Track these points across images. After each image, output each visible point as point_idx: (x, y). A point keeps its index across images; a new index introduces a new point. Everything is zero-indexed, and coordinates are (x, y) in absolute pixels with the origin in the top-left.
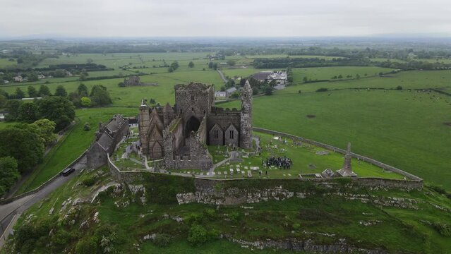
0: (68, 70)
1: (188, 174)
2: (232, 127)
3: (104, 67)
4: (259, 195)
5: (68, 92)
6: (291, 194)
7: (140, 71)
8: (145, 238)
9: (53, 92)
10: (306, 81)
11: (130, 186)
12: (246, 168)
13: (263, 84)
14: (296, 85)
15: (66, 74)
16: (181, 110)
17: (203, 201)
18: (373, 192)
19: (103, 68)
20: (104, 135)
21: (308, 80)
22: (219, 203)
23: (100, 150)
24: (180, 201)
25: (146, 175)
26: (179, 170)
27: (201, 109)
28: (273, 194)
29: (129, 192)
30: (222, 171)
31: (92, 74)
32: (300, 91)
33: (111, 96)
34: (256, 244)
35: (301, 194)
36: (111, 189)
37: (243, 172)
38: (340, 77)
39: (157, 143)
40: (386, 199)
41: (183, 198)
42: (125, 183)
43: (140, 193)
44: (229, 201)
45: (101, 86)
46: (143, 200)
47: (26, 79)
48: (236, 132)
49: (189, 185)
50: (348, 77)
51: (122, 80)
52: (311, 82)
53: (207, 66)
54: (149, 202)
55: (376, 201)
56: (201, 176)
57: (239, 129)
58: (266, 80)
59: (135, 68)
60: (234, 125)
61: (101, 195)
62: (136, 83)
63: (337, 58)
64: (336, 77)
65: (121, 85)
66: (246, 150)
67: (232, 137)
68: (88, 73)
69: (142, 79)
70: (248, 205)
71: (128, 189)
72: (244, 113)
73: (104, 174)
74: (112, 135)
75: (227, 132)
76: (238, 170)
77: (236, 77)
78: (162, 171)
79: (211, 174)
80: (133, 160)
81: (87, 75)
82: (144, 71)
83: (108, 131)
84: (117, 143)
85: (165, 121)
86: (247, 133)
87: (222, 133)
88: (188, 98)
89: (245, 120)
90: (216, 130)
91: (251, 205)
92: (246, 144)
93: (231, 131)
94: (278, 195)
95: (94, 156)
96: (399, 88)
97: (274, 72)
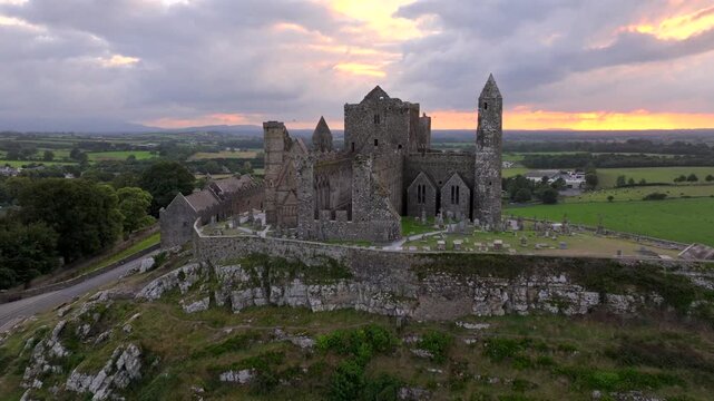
2: (456, 180)
4: (506, 297)
8: (223, 378)
10: (623, 185)
11: (217, 268)
13: (539, 185)
14: (602, 189)
16: (353, 144)
17: (368, 305)
20: (206, 192)
21: (627, 182)
22: (402, 310)
23: (186, 211)
24: (316, 305)
27: (394, 141)
28: (542, 295)
29: (213, 280)
30: (420, 245)
32: (610, 197)
35: (619, 298)
36: (180, 274)
39: (292, 196)
41: (323, 295)
42: (208, 262)
48: (464, 190)
52: (633, 185)
57: (472, 186)
60: (461, 175)
64: (682, 177)
70: (477, 319)
71: (212, 271)
74: (223, 196)
75: (446, 189)
76: (456, 243)
79: (393, 248)
83: (217, 190)
86: (488, 190)
87: (435, 190)
88: (368, 119)
89: (484, 160)
90: (421, 185)
91: (486, 319)
92: (486, 214)
93: (453, 188)
94: (555, 300)
95: (174, 223)
97: (563, 173)
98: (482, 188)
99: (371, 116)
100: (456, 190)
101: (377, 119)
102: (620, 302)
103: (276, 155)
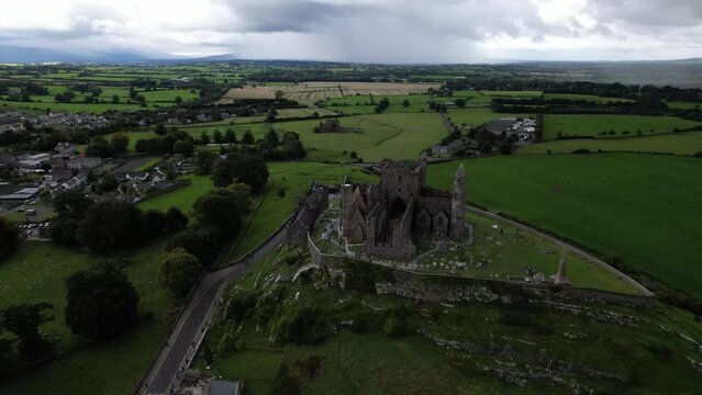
0: (255, 107)
1: (389, 264)
2: (441, 214)
3: (296, 103)
4: (461, 294)
5: (256, 138)
6: (496, 296)
7: (340, 109)
8: (343, 323)
9: (239, 138)
10: (561, 137)
11: (330, 270)
12: (451, 262)
13: (499, 138)
14: (545, 141)
15: (252, 111)
16: (387, 190)
17: (402, 293)
18: (588, 304)
19: (294, 105)
20: (303, 210)
21: (564, 134)
22: (418, 297)
23: (301, 228)
24: (379, 291)
25: (346, 259)
26: (380, 257)
27: (409, 191)
28: (476, 294)
29: (328, 276)
30: (424, 263)
31: (282, 113)
32: (549, 151)
33: (305, 146)
34: (453, 343)
36: (311, 270)
37: (447, 267)
38: (612, 133)
39: (359, 228)
40: (601, 312)
41: (382, 288)
42: (325, 265)
43: (339, 278)
44: (428, 296)
45: (293, 132)
46: (342, 285)
47: (210, 117)
48: (446, 220)
49: (389, 276)
50: (624, 133)
51: (316, 123)
52: (568, 138)
53: (428, 106)
54: (348, 287)
55: (589, 314)
56: (403, 266)
57: (449, 216)
58: (504, 133)
59: (334, 105)
60: (444, 212)
61: (302, 274)
62: (335, 128)
63: (614, 100)
64: (605, 133)
65: (317, 130)
66: (454, 240)
67: (441, 223)
68: (278, 111)
69: (343, 122)
70: (449, 302)
71: (327, 271)
73: (303, 253)
75: (436, 219)
76: (442, 264)
77: (464, 125)
78: (364, 258)
79: (412, 266)
80: (332, 241)
81: (277, 114)
82: (346, 110)
83: (308, 206)
84: (316, 219)
86: (458, 222)
87: (430, 219)
88: (395, 178)
89: (456, 207)
90: (423, 216)
91: (452, 303)
93: (439, 218)
94: (481, 296)
95: (294, 233)
96: (699, 155)
97: (519, 120)
98: (454, 220)
100: (441, 219)
101: (400, 178)
102: (506, 299)
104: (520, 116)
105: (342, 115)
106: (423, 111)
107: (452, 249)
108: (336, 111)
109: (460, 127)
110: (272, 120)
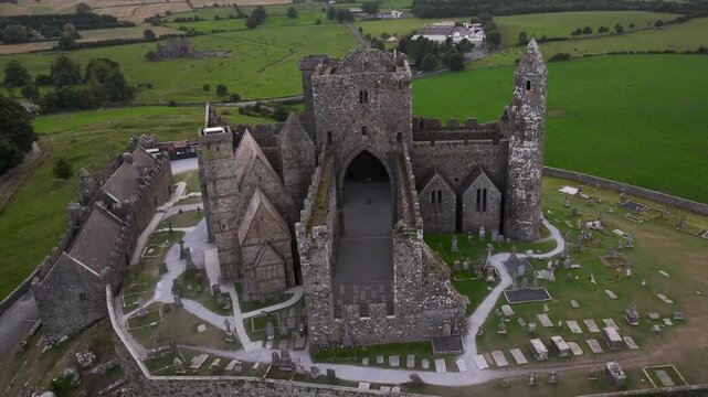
0: (35, 28)
2: (483, 181)
3: (114, 20)
5: (34, 75)
7: (189, 25)
15: (30, 36)
16: (329, 134)
19: (109, 22)
20: (95, 217)
23: (80, 276)
27: (391, 128)
31: (89, 36)
33: (131, 81)
39: (269, 253)
45: (106, 60)
48: (494, 193)
51: (152, 47)
53: (325, 16)
57: (503, 183)
59: (178, 21)
62: (183, 52)
65: (151, 57)
67: (481, 207)
68: (80, 32)
72: (523, 138)
73: (96, 362)
74: (122, 213)
75: (470, 194)
77: (385, 36)
79: (472, 369)
80: (191, 306)
81: (78, 37)
82: (197, 26)
83: (109, 203)
84: (140, 232)
85: (289, 177)
86: (529, 196)
87: (454, 196)
88: (350, 98)
89: (525, 158)
90: (437, 190)
92: (525, 225)
93: (479, 191)
95: (61, 298)
96: (702, 51)
97: (459, 25)
98: (521, 194)
99: (354, 93)
100: (482, 195)
101: (363, 97)
103: (227, 184)
104: (459, 20)
105: (193, 34)
106: (319, 22)
107: (541, 274)
108: (181, 29)
109: (379, 39)
110: (67, 45)
